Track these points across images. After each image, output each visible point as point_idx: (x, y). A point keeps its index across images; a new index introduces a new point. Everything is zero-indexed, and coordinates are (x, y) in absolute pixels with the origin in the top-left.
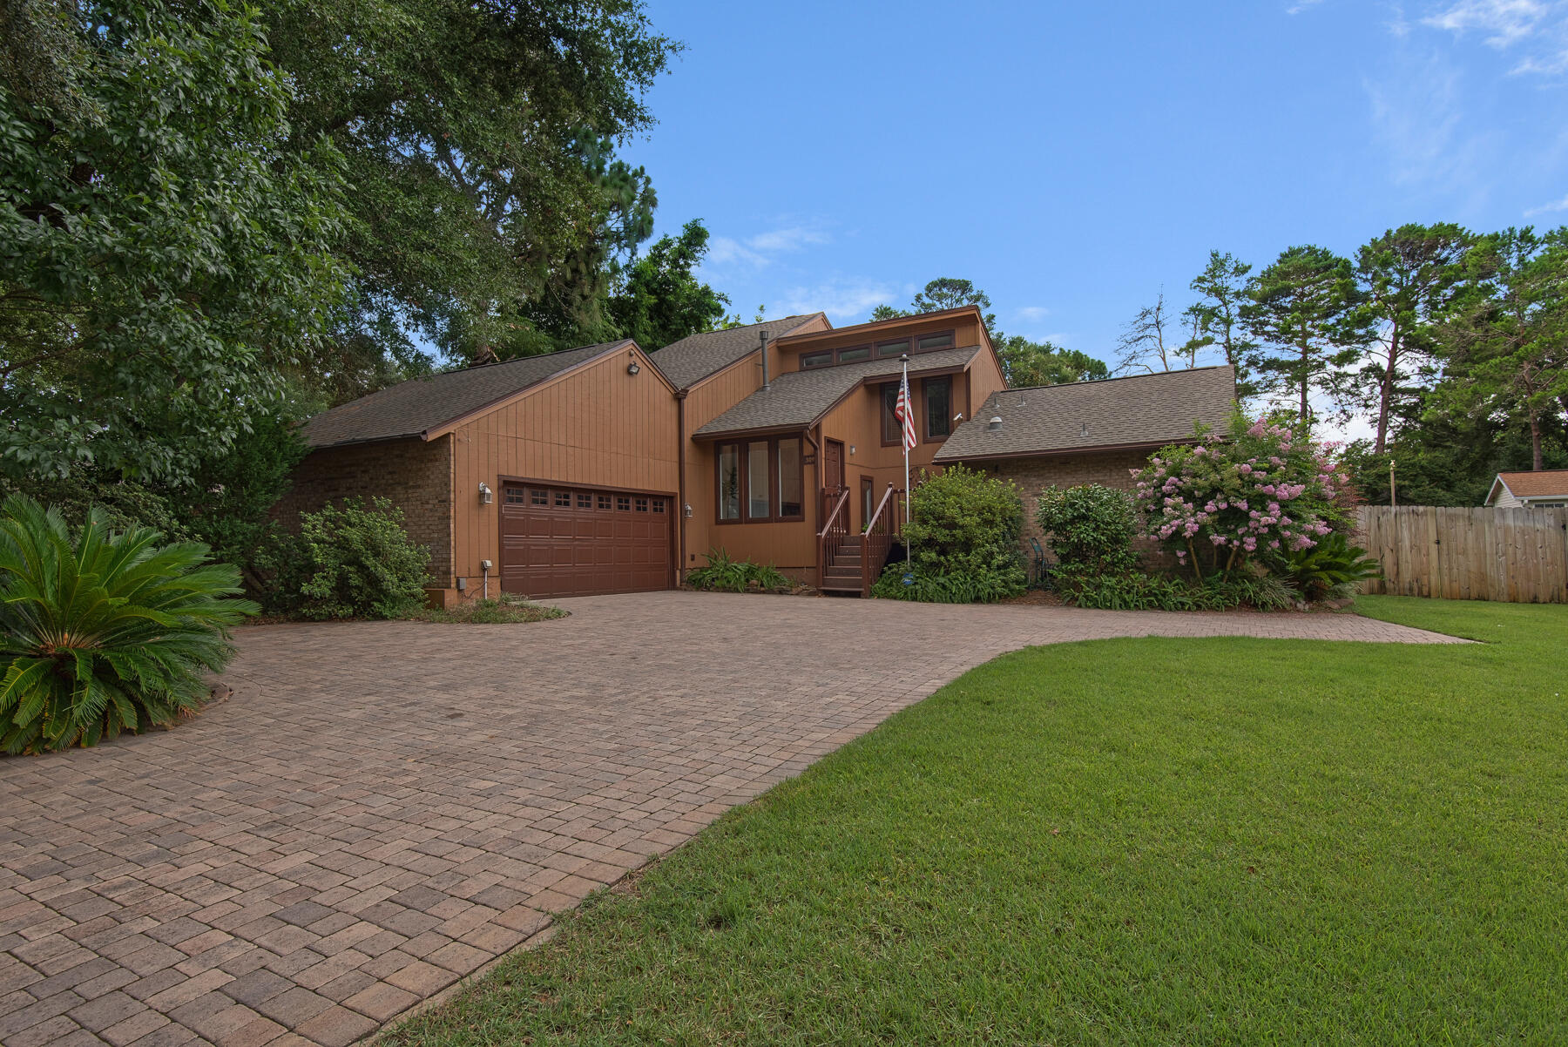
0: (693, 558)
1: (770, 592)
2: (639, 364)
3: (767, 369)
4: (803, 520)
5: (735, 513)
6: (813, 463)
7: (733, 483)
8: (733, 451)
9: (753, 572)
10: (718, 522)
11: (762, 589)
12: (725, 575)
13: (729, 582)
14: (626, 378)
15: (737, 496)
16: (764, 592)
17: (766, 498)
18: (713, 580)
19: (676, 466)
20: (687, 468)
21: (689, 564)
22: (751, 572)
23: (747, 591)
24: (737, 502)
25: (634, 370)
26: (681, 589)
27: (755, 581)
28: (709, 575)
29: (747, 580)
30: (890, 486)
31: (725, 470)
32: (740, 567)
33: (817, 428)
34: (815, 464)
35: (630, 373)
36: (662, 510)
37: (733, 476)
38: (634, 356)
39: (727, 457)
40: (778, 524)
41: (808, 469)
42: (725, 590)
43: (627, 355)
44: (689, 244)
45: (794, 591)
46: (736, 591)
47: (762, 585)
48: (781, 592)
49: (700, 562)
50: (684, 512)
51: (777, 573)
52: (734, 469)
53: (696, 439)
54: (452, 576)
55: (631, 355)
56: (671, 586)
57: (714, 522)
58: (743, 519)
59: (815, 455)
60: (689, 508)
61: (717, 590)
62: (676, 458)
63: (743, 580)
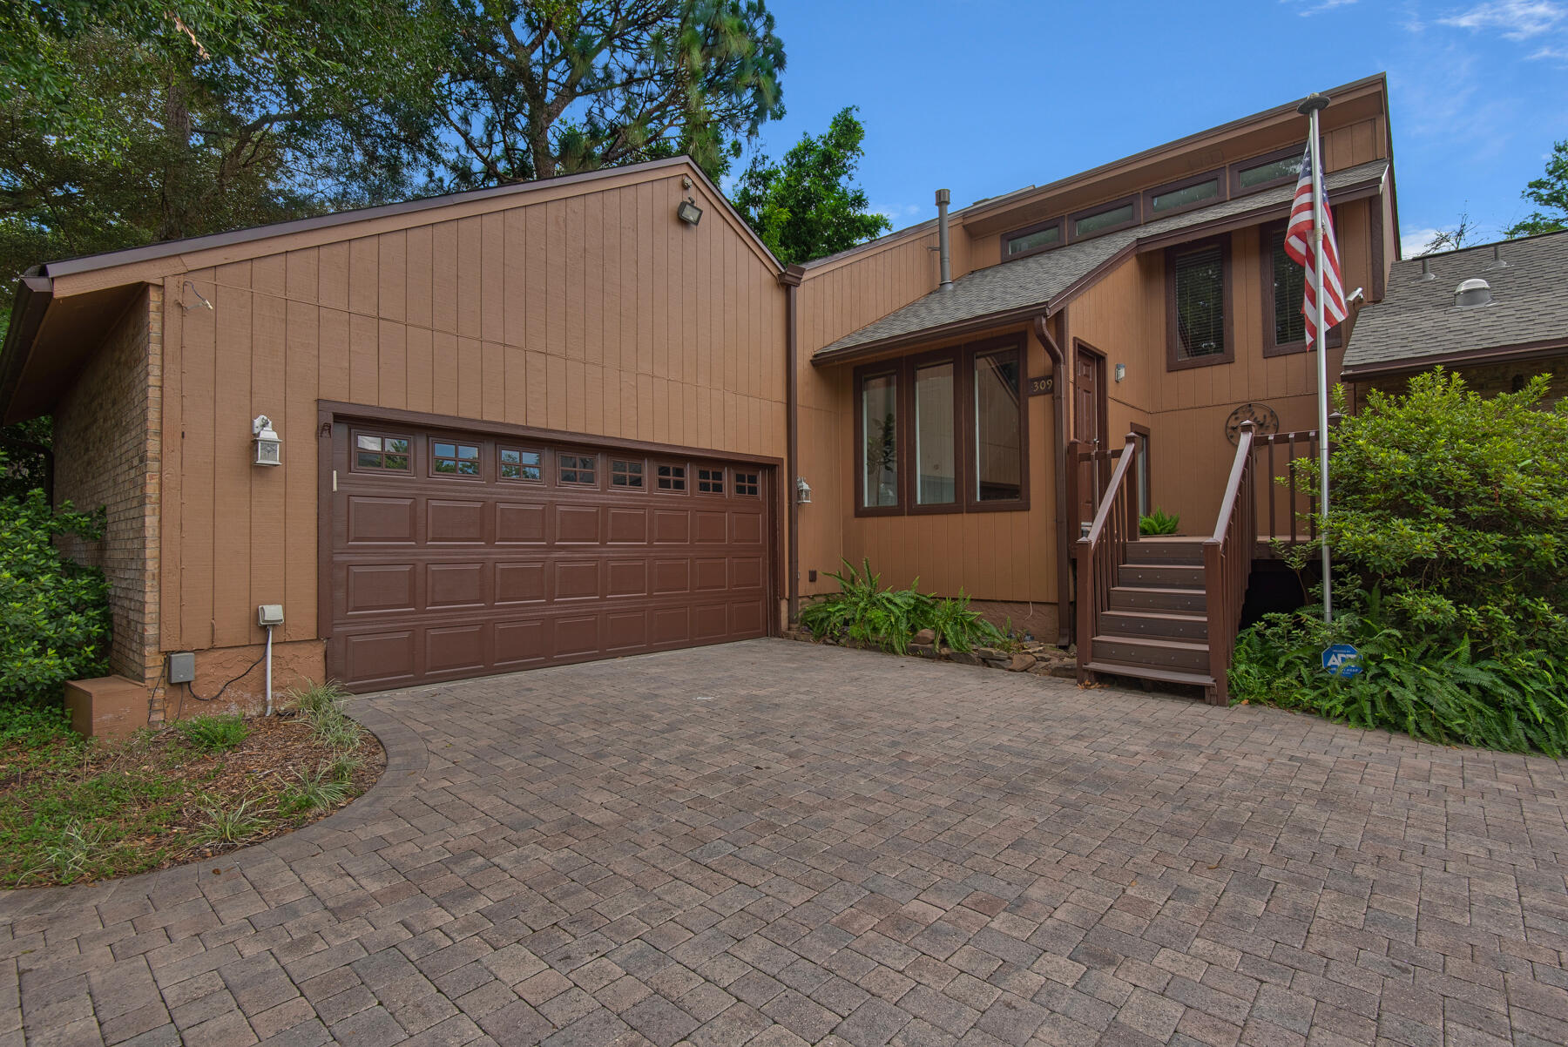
0: (813, 577)
1: (961, 657)
2: (701, 203)
3: (947, 255)
4: (1027, 508)
5: (890, 497)
6: (1052, 391)
7: (888, 443)
8: (888, 384)
9: (924, 613)
10: (860, 512)
11: (945, 651)
12: (869, 615)
13: (875, 630)
14: (676, 231)
15: (895, 466)
16: (948, 658)
17: (949, 472)
18: (846, 623)
19: (781, 409)
20: (801, 413)
21: (804, 587)
22: (920, 611)
23: (912, 652)
24: (893, 476)
25: (690, 214)
26: (787, 636)
27: (927, 633)
28: (838, 612)
29: (913, 629)
30: (1247, 429)
31: (873, 421)
32: (898, 601)
33: (1059, 318)
34: (1053, 392)
35: (684, 222)
36: (753, 491)
37: (888, 430)
38: (692, 190)
39: (877, 395)
40: (974, 516)
41: (1037, 408)
42: (869, 645)
43: (676, 183)
44: (838, 145)
45: (1017, 662)
46: (890, 650)
47: (944, 642)
48: (987, 661)
49: (826, 585)
50: (796, 493)
51: (974, 614)
52: (889, 418)
53: (821, 363)
54: (149, 650)
55: (685, 187)
56: (770, 628)
57: (851, 510)
58: (906, 506)
59: (1053, 375)
60: (806, 486)
61: (853, 644)
62: (779, 393)
63: (903, 626)
